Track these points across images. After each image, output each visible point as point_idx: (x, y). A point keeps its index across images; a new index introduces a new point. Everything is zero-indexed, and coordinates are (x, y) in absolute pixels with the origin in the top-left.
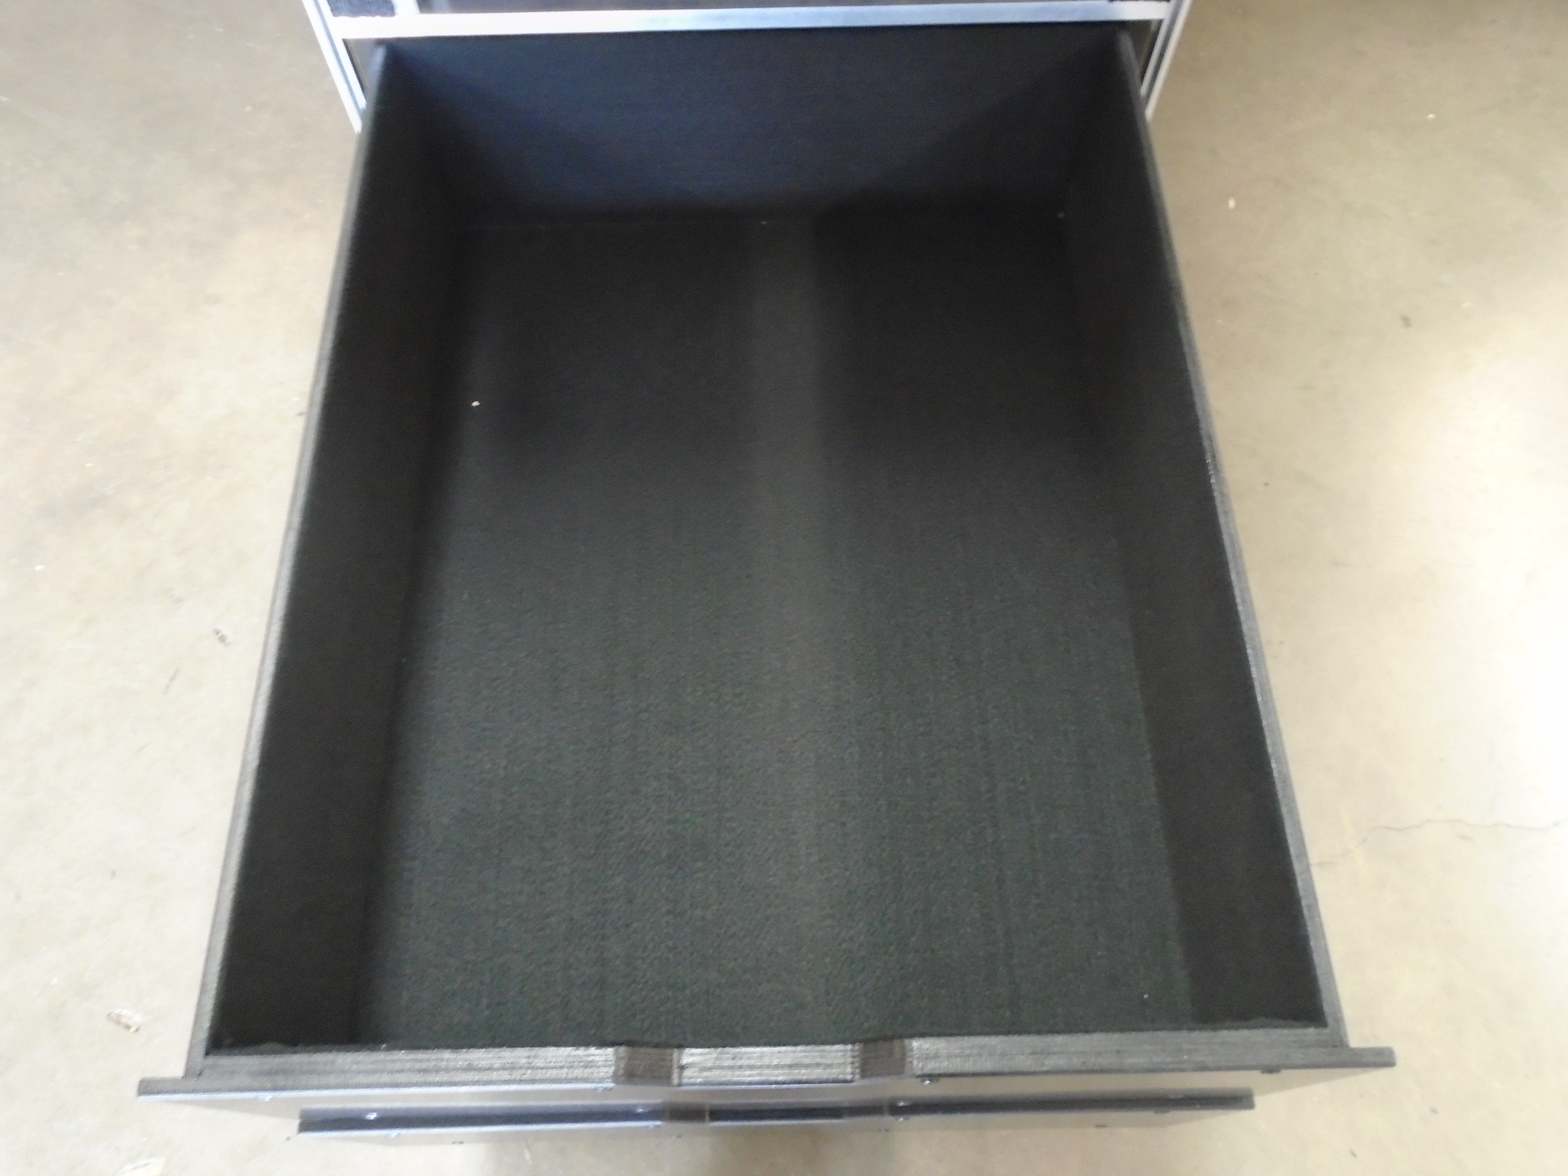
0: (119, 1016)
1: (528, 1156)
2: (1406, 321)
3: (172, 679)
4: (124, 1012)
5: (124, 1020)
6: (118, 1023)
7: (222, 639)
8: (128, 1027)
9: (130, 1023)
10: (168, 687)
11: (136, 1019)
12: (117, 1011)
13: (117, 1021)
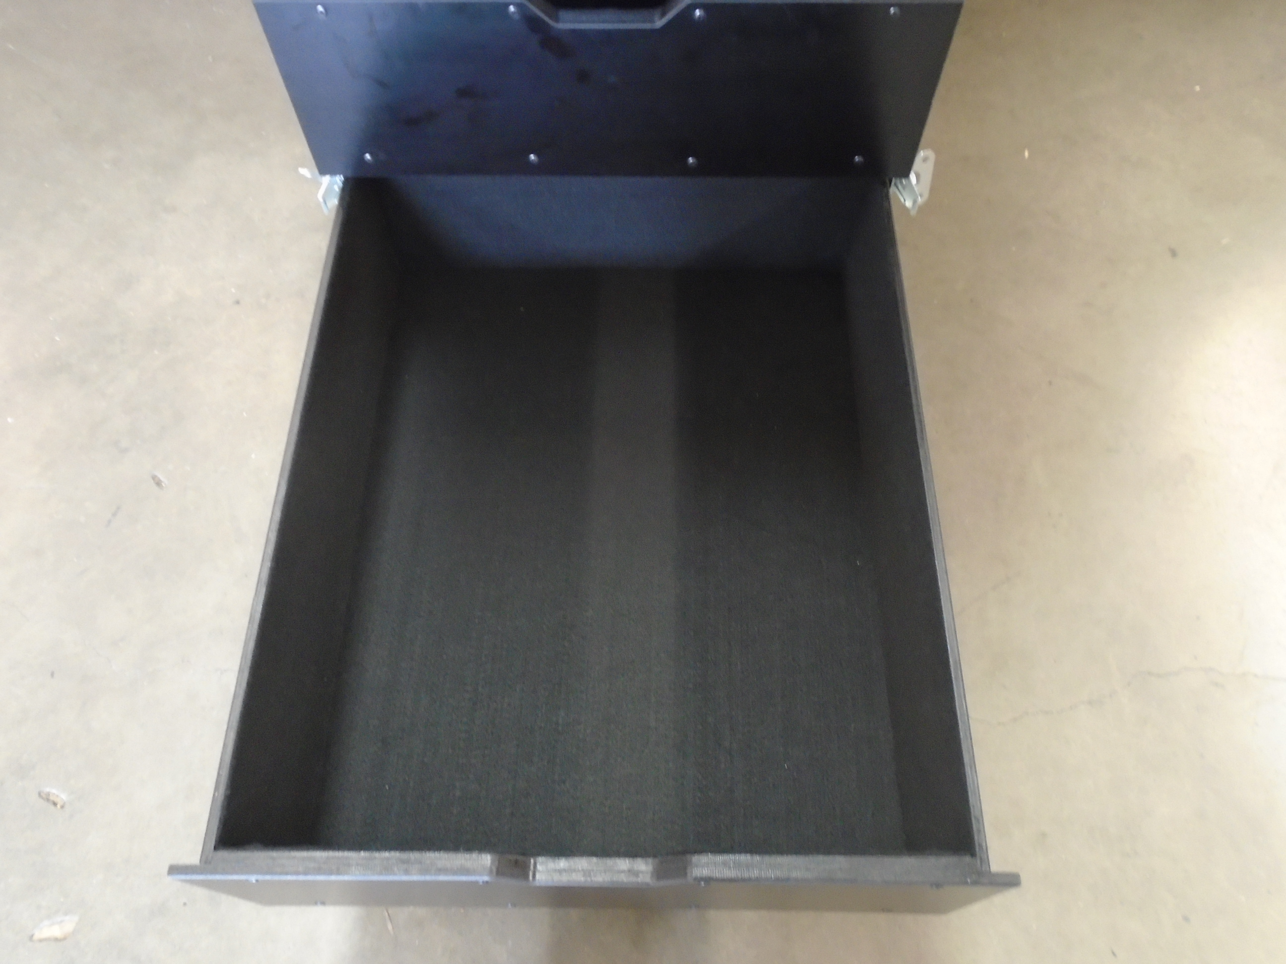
0: (48, 794)
1: (390, 927)
2: (1174, 253)
3: (114, 515)
4: (54, 791)
5: (52, 798)
6: (48, 800)
7: (158, 483)
8: (55, 804)
9: (56, 800)
10: (109, 522)
11: (63, 797)
12: (48, 790)
13: (47, 798)
